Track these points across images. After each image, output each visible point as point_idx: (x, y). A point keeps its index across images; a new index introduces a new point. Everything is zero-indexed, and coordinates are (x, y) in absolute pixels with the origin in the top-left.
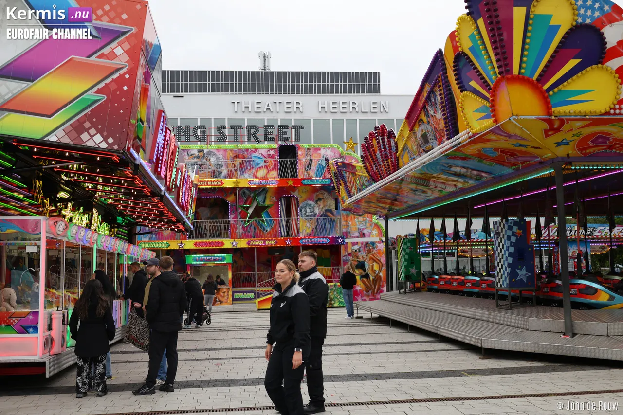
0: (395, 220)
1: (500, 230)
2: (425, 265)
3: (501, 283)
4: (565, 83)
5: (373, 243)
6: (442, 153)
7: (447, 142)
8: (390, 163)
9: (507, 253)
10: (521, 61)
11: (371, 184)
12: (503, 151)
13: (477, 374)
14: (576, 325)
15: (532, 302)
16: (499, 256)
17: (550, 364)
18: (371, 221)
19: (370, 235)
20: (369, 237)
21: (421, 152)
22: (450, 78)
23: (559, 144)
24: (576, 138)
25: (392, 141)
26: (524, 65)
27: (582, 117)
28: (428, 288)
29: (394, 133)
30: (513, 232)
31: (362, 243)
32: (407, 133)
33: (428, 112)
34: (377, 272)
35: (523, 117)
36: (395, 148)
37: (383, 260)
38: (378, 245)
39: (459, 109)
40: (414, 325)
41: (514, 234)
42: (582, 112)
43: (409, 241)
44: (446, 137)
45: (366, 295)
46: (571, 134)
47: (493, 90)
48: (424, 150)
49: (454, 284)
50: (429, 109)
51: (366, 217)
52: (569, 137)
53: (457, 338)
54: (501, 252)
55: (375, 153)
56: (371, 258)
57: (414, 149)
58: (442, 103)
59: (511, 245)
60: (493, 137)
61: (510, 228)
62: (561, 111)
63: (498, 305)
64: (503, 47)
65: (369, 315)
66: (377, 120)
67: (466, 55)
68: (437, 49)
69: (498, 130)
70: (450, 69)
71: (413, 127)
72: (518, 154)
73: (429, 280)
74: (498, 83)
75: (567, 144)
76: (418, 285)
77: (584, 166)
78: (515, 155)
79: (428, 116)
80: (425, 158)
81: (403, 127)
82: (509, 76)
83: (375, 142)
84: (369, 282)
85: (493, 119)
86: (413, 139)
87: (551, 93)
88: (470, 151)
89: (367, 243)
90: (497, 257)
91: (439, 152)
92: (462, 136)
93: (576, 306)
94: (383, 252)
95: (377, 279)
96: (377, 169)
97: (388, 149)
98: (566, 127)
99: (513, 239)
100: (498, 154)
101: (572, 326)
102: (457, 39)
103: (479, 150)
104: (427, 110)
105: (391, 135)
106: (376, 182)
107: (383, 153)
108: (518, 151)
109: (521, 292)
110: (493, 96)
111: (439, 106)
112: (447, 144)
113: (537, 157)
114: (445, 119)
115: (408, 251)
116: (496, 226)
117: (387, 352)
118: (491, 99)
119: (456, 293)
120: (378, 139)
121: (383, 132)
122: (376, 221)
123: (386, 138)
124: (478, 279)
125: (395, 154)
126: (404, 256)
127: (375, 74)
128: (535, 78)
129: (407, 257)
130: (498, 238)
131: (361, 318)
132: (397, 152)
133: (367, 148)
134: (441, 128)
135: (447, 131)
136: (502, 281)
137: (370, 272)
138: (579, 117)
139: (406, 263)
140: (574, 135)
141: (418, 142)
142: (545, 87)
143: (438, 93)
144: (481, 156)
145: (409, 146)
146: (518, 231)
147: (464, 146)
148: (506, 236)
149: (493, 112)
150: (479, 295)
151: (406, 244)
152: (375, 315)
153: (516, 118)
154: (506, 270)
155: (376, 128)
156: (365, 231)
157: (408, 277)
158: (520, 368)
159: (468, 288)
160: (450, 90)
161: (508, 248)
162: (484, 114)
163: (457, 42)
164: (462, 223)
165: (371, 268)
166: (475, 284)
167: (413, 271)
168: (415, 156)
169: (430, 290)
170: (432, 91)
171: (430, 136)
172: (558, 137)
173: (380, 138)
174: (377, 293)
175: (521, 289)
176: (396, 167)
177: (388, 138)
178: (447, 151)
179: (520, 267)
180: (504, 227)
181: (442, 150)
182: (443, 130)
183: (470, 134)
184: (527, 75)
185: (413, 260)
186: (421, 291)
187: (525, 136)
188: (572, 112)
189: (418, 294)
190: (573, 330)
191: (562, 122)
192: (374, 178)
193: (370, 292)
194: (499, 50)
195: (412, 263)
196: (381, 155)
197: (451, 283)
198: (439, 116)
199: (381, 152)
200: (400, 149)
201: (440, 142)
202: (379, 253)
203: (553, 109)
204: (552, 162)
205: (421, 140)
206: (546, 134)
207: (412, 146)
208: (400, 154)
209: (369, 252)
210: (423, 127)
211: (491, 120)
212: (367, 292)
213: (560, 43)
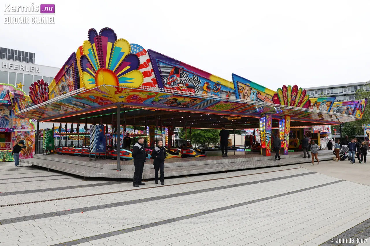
0: (42, 122)
1: (93, 129)
2: (56, 142)
3: (92, 150)
4: (125, 75)
5: (29, 132)
6: (71, 95)
7: (74, 91)
8: (44, 97)
9: (96, 138)
10: (109, 64)
11: (33, 105)
12: (98, 98)
13: (83, 187)
14: (121, 166)
15: (104, 158)
16: (92, 139)
17: (112, 182)
18: (28, 122)
19: (27, 128)
20: (27, 129)
21: (61, 94)
22: (78, 65)
23: (120, 97)
24: (126, 96)
25: (46, 87)
26: (110, 65)
27: (130, 88)
28: (57, 153)
29: (48, 84)
30: (99, 130)
31: (23, 132)
32: (55, 84)
33: (66, 77)
34: (30, 145)
35: (108, 85)
36: (47, 91)
37: (33, 140)
38: (31, 133)
39: (81, 79)
40: (51, 168)
41: (99, 131)
42: (130, 86)
43: (49, 132)
44: (73, 89)
45: (23, 156)
46: (125, 94)
47: (97, 73)
48: (62, 93)
49: (70, 151)
50: (66, 76)
51: (26, 120)
52: (124, 95)
53: (73, 173)
54: (93, 138)
55: (37, 91)
56: (27, 139)
57: (58, 92)
58: (73, 74)
59: (97, 135)
60: (94, 91)
61: (97, 128)
62: (122, 85)
63: (90, 159)
64: (102, 57)
65: (28, 165)
66: (33, 76)
67: (86, 57)
68: (73, 52)
69: (97, 89)
70: (78, 61)
71: (58, 83)
72: (104, 99)
73: (57, 149)
74: (99, 71)
75: (123, 98)
76: (52, 151)
77: (128, 106)
78: (103, 99)
79: (66, 79)
80: (62, 97)
81: (53, 82)
82: (104, 69)
83: (37, 87)
84: (26, 150)
85: (96, 84)
86: (57, 88)
87: (119, 78)
88: (83, 96)
89: (26, 132)
90: (91, 140)
91: (70, 95)
92: (81, 89)
93: (122, 159)
94: (34, 136)
95: (30, 149)
96: (37, 99)
97: (44, 90)
98: (123, 91)
99: (99, 133)
100: (95, 98)
101: (120, 166)
102: (83, 49)
103: (88, 96)
104: (65, 76)
105: (46, 84)
106: (36, 104)
107: (41, 92)
108: (104, 98)
109: (100, 154)
110: (96, 75)
111: (72, 76)
112: (74, 92)
113: (111, 101)
114: (74, 81)
115: (49, 136)
116: (91, 127)
117: (40, 180)
118: (95, 76)
119: (70, 154)
120: (39, 85)
121: (42, 83)
122: (31, 122)
123: (43, 86)
124: (81, 149)
125: (47, 93)
126: (47, 138)
127: (32, 54)
128: (114, 71)
129: (48, 139)
130: (92, 132)
131: (23, 166)
132: (48, 92)
133: (33, 89)
134: (72, 85)
135: (74, 86)
136: (93, 149)
137: (26, 145)
138: (128, 88)
139: (47, 142)
140: (126, 95)
141: (60, 90)
142: (117, 75)
143: (72, 70)
144: (88, 98)
145: (55, 91)
146: (101, 130)
147: (82, 94)
148: (95, 132)
149: (96, 82)
150: (81, 155)
151: (48, 133)
152: (31, 165)
153: (105, 85)
154: (95, 145)
155: (38, 81)
156: (25, 126)
157: (48, 148)
158: (100, 184)
159: (76, 152)
160: (77, 70)
161: (96, 136)
162: (91, 82)
163: (82, 51)
164: (75, 125)
165: (27, 143)
166: (79, 151)
167: (50, 145)
168: (57, 95)
169: (58, 153)
170: (69, 69)
171: (66, 87)
172: (120, 95)
173: (40, 85)
174: (29, 155)
175: (100, 153)
176: (47, 99)
177: (44, 86)
178: (73, 95)
179: (100, 144)
180: (95, 128)
181: (71, 94)
182: (72, 86)
183: (85, 89)
184: (111, 69)
185: (51, 140)
186: (54, 154)
187: (108, 93)
188: (126, 86)
189: (52, 155)
190: (120, 168)
191: (122, 89)
192: (35, 103)
193: (26, 154)
194: (101, 58)
195: (50, 141)
196: (40, 93)
197: (68, 151)
198: (71, 80)
199: (40, 91)
200: (50, 91)
201: (71, 91)
202: (32, 137)
203: (120, 84)
204: (117, 104)
205: (61, 89)
206: (116, 93)
207: (57, 90)
208: (50, 93)
209: (26, 136)
210: (63, 83)
211: (95, 85)
212: (24, 154)
213: (124, 59)
